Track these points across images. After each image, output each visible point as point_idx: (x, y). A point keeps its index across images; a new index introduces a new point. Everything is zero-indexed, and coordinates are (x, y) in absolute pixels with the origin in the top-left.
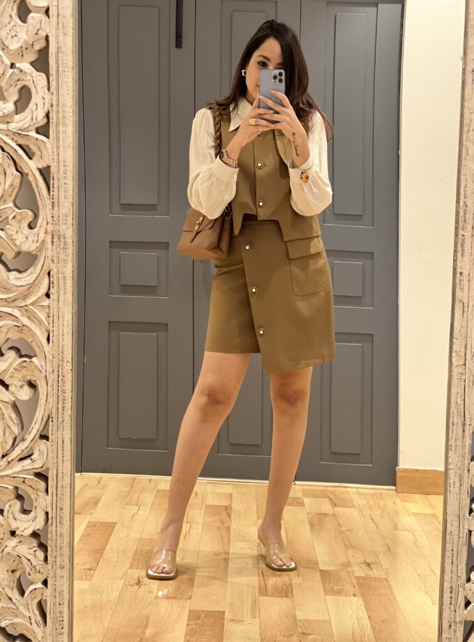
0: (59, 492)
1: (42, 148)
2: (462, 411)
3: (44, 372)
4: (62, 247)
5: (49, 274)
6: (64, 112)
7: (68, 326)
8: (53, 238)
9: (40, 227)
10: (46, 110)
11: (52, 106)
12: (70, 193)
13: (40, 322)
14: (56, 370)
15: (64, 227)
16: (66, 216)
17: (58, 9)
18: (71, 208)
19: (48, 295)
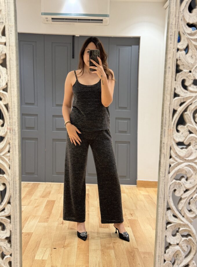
0: (15, 223)
1: (5, 97)
2: (164, 193)
3: (8, 180)
4: (14, 134)
5: (9, 144)
6: (13, 83)
7: (17, 163)
8: (10, 131)
9: (5, 126)
10: (6, 82)
11: (8, 80)
12: (16, 114)
13: (6, 162)
14: (13, 179)
15: (15, 126)
16: (15, 122)
17: (9, 43)
18: (17, 119)
19: (9, 152)
